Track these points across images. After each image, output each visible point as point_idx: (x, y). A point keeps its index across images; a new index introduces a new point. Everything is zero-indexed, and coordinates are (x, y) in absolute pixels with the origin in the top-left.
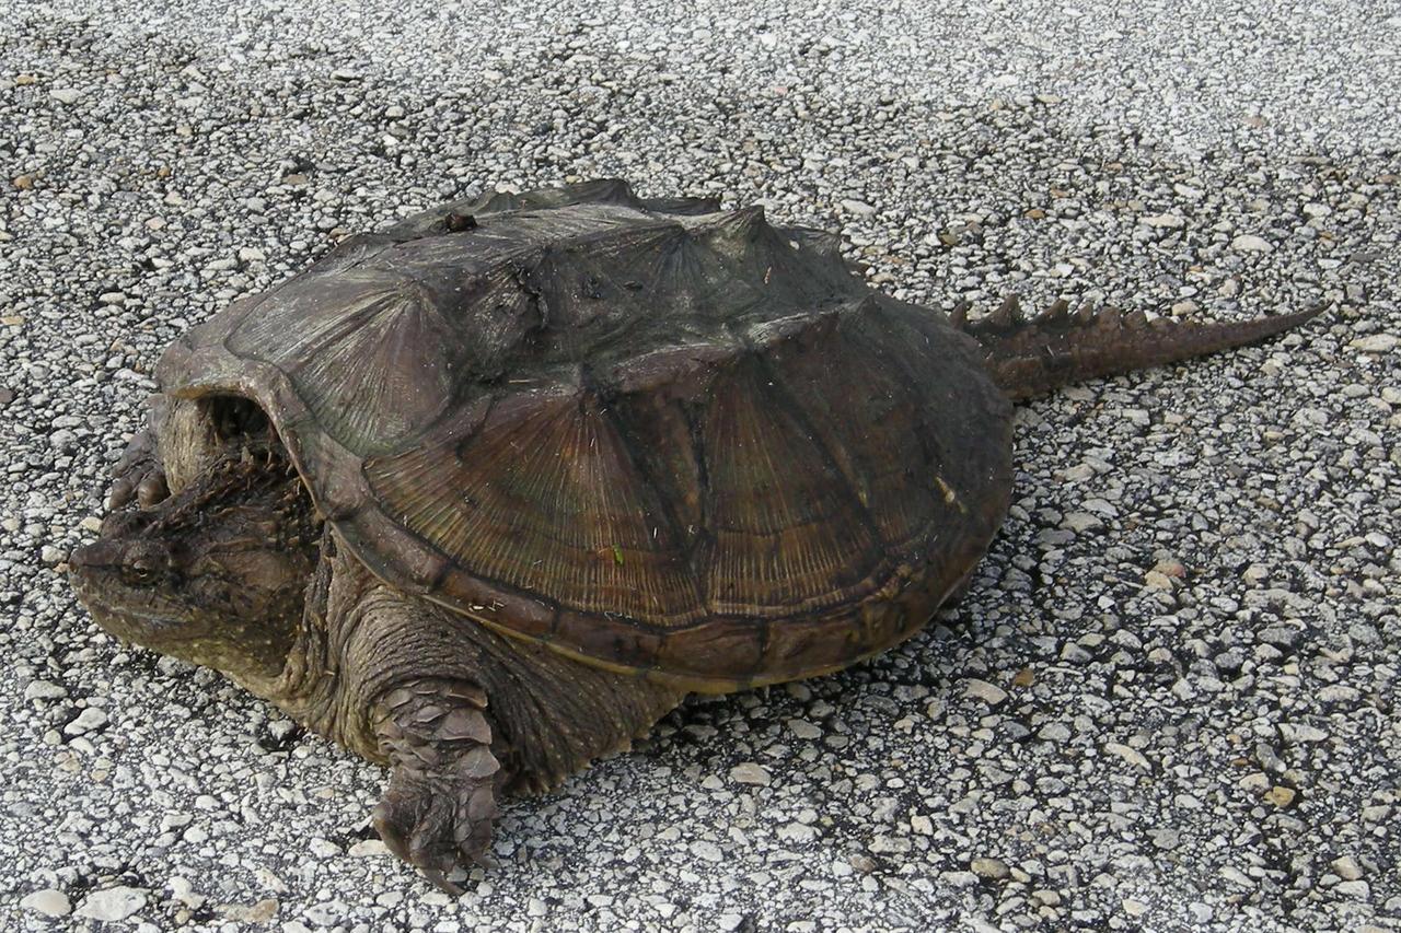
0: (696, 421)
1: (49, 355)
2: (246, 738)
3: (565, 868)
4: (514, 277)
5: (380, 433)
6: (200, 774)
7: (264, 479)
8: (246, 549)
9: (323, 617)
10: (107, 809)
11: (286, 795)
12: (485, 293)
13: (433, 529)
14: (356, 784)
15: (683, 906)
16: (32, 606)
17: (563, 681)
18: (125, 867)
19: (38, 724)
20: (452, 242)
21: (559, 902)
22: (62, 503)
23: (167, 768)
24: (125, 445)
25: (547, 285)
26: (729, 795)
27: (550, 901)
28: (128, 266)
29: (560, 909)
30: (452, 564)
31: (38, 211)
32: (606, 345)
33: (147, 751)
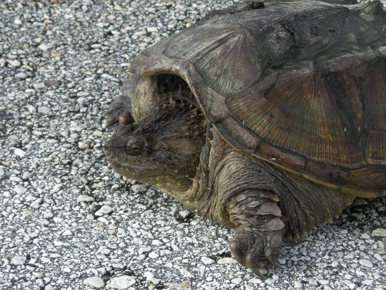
0: (360, 84)
1: (73, 68)
2: (170, 217)
3: (308, 269)
4: (283, 25)
5: (232, 87)
6: (153, 231)
7: (181, 110)
8: (177, 138)
9: (207, 165)
10: (115, 245)
11: (189, 240)
12: (272, 32)
13: (255, 126)
14: (218, 236)
15: (359, 284)
16: (76, 165)
17: (307, 191)
18: (125, 268)
19: (83, 211)
20: (255, 12)
21: (307, 282)
22: (85, 125)
23: (139, 229)
24: (109, 103)
25: (297, 29)
26: (373, 241)
27: (303, 282)
28: (101, 34)
29: (307, 285)
30: (263, 141)
31: (62, 12)
32: (323, 53)
33: (130, 222)
